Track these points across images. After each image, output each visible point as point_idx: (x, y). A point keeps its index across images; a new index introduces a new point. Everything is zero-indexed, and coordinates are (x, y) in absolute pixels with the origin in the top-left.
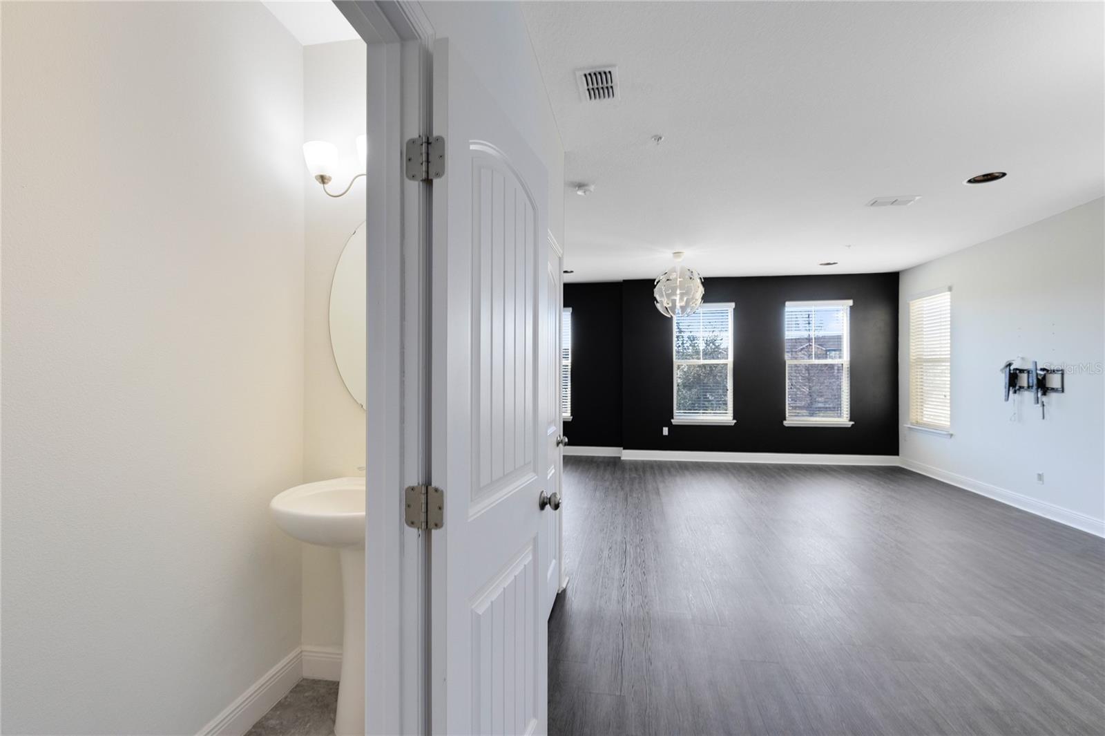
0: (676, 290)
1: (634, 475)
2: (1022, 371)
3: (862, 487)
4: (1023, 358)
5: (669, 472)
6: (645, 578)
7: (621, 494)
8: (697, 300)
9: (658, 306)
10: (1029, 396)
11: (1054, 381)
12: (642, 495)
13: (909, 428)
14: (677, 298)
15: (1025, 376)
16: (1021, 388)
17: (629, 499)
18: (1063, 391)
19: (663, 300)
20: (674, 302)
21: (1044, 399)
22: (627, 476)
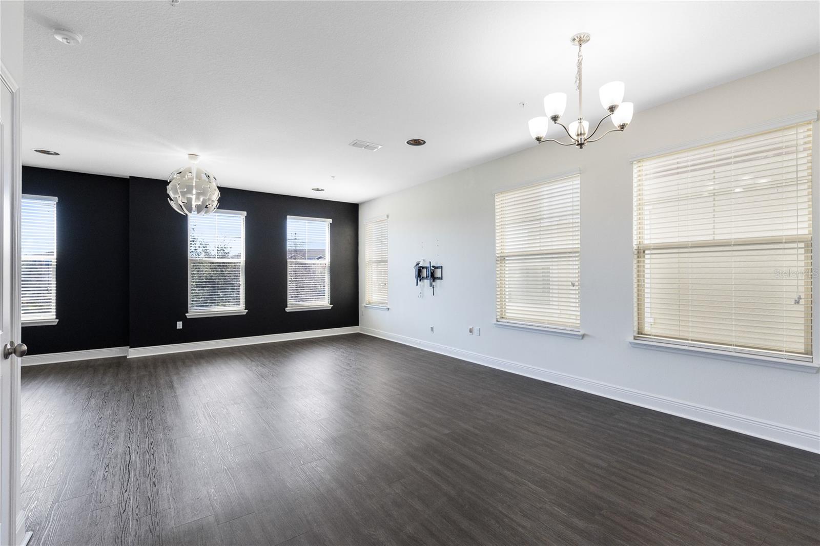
0: (193, 189)
1: (143, 373)
2: (423, 268)
3: (341, 350)
4: (424, 260)
5: (184, 363)
6: (155, 490)
7: (126, 396)
8: (213, 201)
9: (172, 204)
10: (427, 282)
11: (438, 273)
12: (152, 393)
13: (365, 306)
14: (194, 197)
15: (425, 270)
16: (423, 278)
17: (136, 399)
18: (442, 279)
19: (177, 196)
20: (190, 200)
21: (434, 284)
22: (134, 375)
